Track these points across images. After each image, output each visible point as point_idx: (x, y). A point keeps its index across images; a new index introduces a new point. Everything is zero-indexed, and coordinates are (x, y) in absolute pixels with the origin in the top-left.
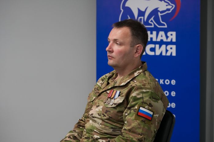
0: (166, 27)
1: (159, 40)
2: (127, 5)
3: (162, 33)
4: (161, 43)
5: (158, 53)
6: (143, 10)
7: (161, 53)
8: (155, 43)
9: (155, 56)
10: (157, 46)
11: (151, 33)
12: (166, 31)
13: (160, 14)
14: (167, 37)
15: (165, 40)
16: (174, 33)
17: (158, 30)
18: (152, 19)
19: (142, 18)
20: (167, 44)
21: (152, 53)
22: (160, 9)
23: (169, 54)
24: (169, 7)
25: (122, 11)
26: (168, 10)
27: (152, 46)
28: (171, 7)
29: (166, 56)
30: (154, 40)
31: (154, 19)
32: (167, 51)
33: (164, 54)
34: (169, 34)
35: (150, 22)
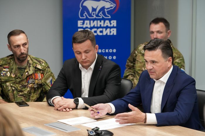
0: (110, 17)
1: (105, 25)
2: (84, 4)
3: (107, 22)
4: (107, 27)
5: (105, 33)
6: (95, 7)
7: (107, 34)
8: (103, 28)
9: (103, 36)
10: (104, 29)
11: (100, 22)
12: (110, 20)
13: (106, 10)
14: (111, 24)
15: (109, 25)
16: (115, 21)
17: (105, 20)
18: (101, 13)
19: (95, 12)
20: (111, 28)
21: (101, 34)
22: (106, 7)
23: (112, 34)
24: (112, 6)
25: (81, 8)
26: (111, 7)
27: (101, 29)
28: (113, 5)
29: (110, 36)
30: (102, 26)
31: (102, 13)
32: (110, 32)
33: (109, 34)
34: (112, 22)
35: (99, 15)
